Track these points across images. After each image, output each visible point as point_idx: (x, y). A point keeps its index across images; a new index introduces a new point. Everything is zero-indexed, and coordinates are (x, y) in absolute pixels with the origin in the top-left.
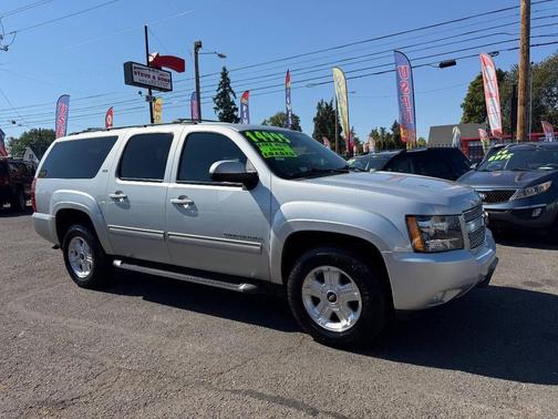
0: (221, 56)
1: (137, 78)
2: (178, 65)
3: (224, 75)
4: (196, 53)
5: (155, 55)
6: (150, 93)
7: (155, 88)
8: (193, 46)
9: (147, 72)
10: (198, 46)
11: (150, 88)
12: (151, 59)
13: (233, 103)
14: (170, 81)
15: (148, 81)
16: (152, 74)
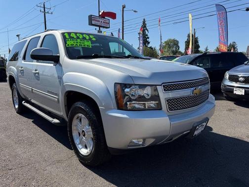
0: (135, 11)
1: (93, 22)
2: (113, 16)
3: (144, 22)
4: (123, 10)
5: (102, 11)
6: (100, 29)
7: (102, 27)
8: (122, 7)
9: (98, 19)
10: (124, 7)
11: (100, 27)
12: (100, 14)
13: (147, 35)
14: (109, 23)
15: (98, 23)
16: (100, 20)
